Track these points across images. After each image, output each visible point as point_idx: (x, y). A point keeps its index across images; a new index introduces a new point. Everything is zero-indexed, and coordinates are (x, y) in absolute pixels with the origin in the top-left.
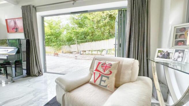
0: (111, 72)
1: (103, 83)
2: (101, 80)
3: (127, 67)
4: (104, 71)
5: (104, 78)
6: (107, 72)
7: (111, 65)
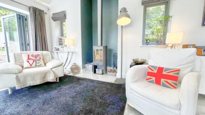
0: (40, 58)
1: (37, 64)
2: (36, 63)
3: (46, 55)
4: (36, 58)
5: (37, 62)
6: (38, 58)
7: (39, 55)
